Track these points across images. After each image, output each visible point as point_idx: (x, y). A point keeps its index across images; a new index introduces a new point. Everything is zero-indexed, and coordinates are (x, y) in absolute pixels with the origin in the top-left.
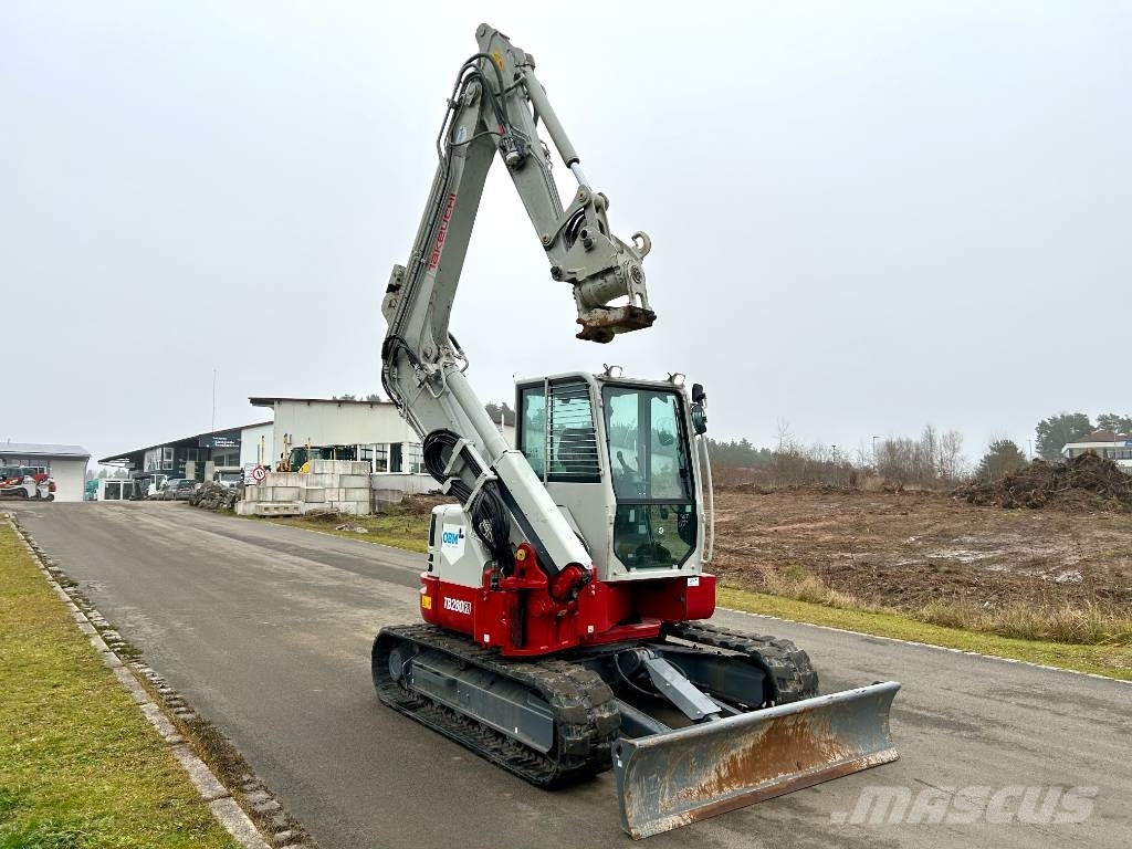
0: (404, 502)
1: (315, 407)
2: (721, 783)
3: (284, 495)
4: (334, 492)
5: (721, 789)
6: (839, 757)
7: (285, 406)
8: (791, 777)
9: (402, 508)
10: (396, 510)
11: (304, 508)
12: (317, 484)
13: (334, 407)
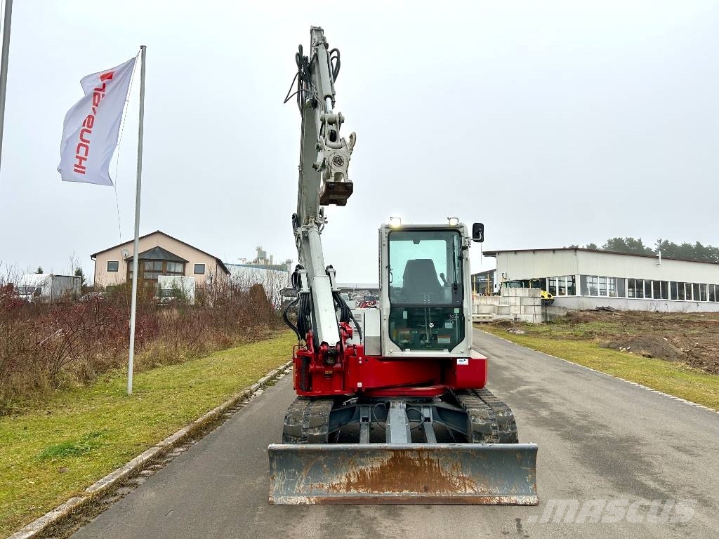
0: (568, 315)
1: (519, 255)
2: (349, 486)
3: (485, 310)
4: (517, 308)
5: (348, 489)
6: (469, 491)
7: (502, 255)
8: (414, 494)
9: (565, 319)
10: (561, 320)
11: (495, 317)
12: (506, 303)
13: (531, 254)
